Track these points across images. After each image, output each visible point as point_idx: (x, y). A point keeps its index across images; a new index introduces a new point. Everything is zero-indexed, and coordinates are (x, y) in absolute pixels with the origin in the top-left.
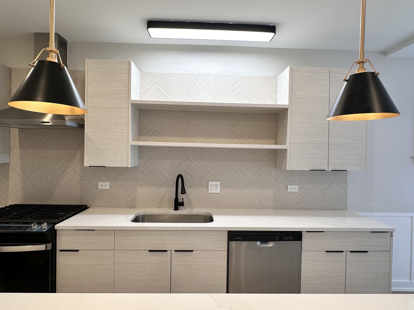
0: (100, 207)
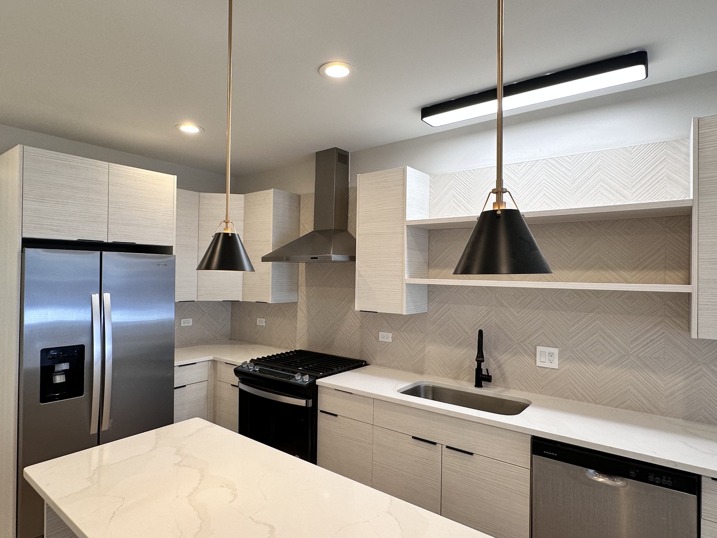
0: (381, 365)
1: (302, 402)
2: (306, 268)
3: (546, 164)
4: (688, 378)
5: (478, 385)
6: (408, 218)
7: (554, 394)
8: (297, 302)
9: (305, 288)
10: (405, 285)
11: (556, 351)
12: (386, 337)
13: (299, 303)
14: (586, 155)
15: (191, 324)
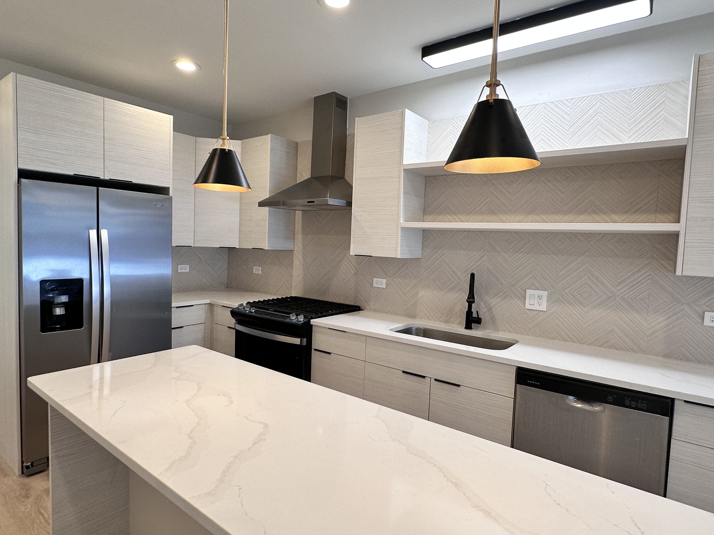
0: (375, 310)
1: (296, 341)
2: (302, 216)
3: (545, 108)
4: (670, 317)
5: (468, 326)
6: (405, 162)
7: (541, 335)
8: (293, 250)
9: (301, 236)
10: (400, 229)
11: (545, 294)
12: (380, 283)
13: (295, 252)
14: (585, 98)
15: (188, 270)
